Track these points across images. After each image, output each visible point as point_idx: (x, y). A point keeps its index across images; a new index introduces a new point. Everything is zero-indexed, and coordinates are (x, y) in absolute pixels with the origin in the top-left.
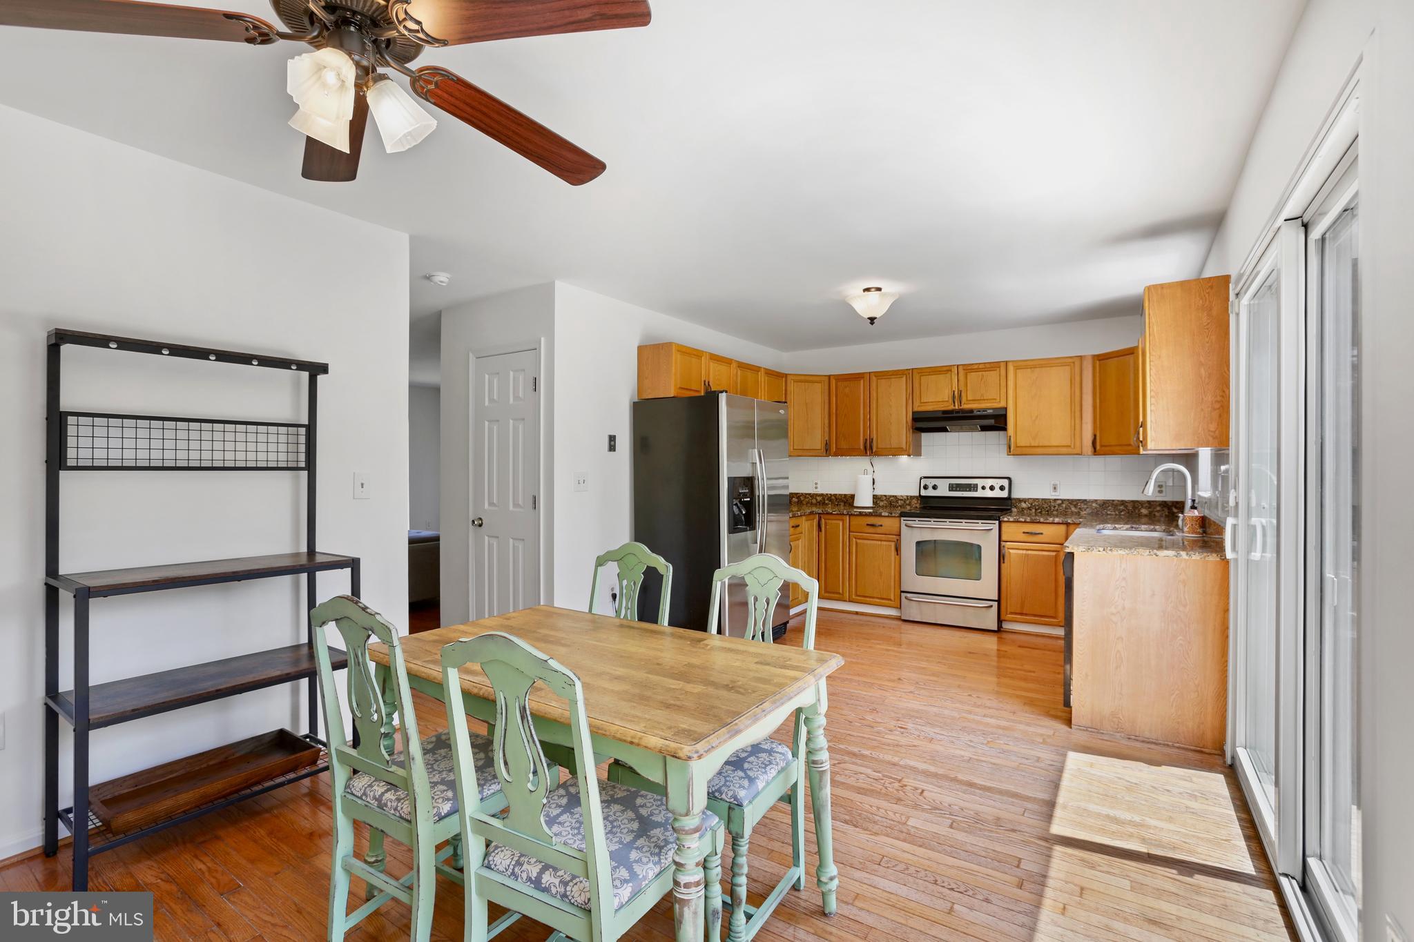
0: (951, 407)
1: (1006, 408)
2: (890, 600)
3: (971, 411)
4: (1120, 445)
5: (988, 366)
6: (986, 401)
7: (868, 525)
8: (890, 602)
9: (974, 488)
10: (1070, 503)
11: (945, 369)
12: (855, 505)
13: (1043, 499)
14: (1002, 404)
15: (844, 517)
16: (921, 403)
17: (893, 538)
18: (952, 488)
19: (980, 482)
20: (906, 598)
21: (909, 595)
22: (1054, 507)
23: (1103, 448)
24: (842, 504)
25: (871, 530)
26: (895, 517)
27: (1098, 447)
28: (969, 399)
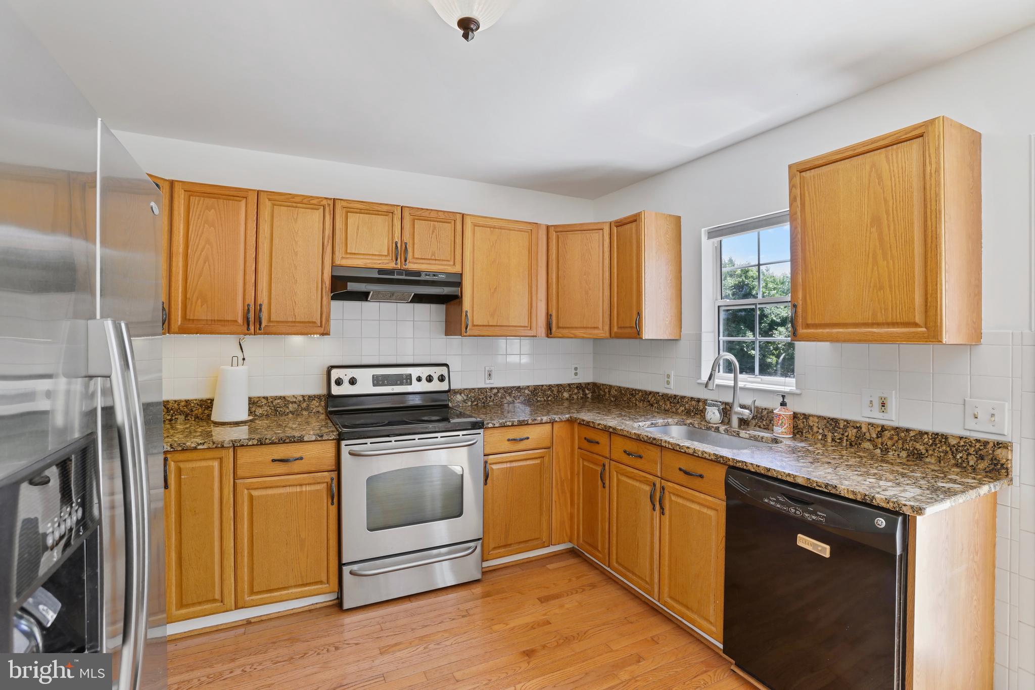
0: (391, 265)
1: (461, 274)
2: (321, 582)
3: (418, 273)
4: (584, 328)
5: (442, 216)
6: (437, 262)
7: (274, 461)
8: (320, 586)
9: (407, 380)
10: (505, 392)
11: (385, 208)
12: (214, 418)
13: (479, 389)
14: (457, 269)
15: (223, 453)
16: (346, 253)
17: (325, 477)
18: (378, 381)
19: (415, 372)
20: (351, 573)
21: (355, 567)
22: (491, 397)
23: (560, 330)
24: (181, 418)
25: (281, 468)
26: (328, 440)
27: (554, 329)
28: (416, 256)
